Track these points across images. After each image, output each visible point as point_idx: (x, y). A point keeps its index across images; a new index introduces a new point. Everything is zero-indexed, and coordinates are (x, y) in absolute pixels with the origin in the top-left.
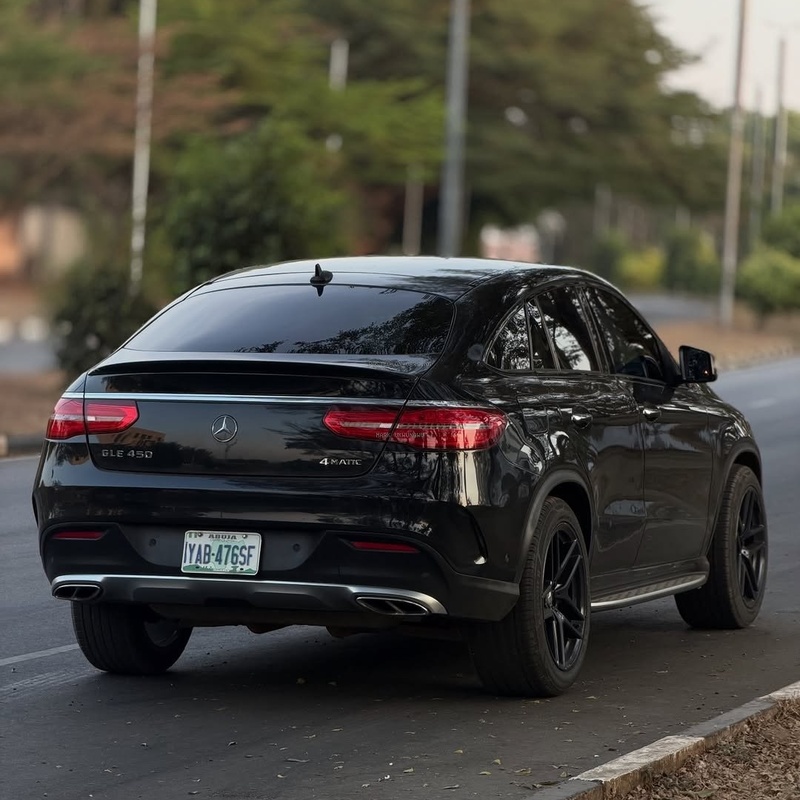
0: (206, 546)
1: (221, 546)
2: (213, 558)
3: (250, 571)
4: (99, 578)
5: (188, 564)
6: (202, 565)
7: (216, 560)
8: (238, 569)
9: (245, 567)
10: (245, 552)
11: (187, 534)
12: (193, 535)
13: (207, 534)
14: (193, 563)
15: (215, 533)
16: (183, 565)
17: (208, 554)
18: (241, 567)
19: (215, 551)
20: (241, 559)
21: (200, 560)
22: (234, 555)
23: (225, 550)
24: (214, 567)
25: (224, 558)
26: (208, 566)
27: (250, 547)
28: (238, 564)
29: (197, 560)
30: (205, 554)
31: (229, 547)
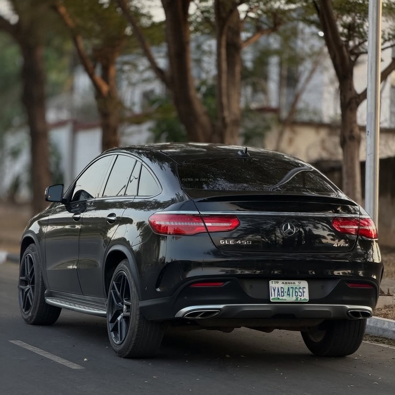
0: (281, 288)
1: (289, 288)
2: (286, 294)
3: (305, 299)
4: (221, 306)
5: (273, 297)
6: (281, 298)
7: (288, 295)
8: (299, 299)
9: (302, 298)
10: (301, 290)
11: (270, 282)
12: (274, 283)
13: (280, 282)
14: (276, 297)
15: (284, 281)
16: (271, 298)
17: (283, 292)
18: (300, 298)
19: (286, 290)
20: (300, 294)
21: (279, 295)
22: (296, 292)
23: (291, 290)
24: (286, 298)
25: (291, 294)
26: (284, 298)
27: (303, 288)
28: (298, 297)
29: (278, 295)
30: (281, 292)
31: (293, 288)
